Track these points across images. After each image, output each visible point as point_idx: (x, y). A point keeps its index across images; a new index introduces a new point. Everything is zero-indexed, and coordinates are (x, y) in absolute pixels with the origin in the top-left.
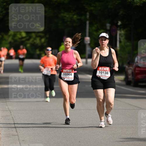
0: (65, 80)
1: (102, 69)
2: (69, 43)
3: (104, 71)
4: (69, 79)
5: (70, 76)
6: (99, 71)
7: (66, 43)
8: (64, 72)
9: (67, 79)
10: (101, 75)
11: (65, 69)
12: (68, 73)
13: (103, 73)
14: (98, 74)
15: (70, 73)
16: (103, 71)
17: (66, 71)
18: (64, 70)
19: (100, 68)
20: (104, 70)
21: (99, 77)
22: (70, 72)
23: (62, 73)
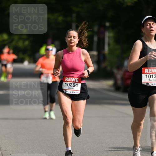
0: (67, 93)
1: (150, 71)
2: (74, 38)
3: (154, 74)
4: (73, 92)
5: (75, 88)
6: (146, 74)
7: (69, 39)
8: (67, 81)
9: (70, 91)
10: (149, 80)
11: (68, 77)
12: (73, 83)
13: (152, 76)
15: (76, 84)
16: (151, 74)
17: (69, 79)
18: (66, 79)
19: (146, 70)
20: (153, 72)
22: (75, 82)
23: (64, 83)
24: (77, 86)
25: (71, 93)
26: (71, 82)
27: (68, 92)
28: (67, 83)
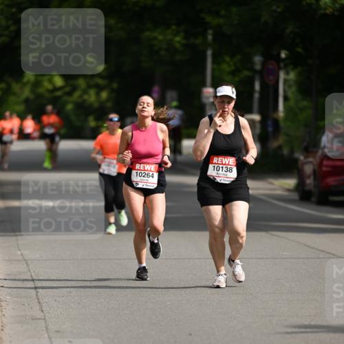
1: (220, 160)
3: (224, 166)
4: (147, 186)
5: (150, 180)
6: (213, 165)
8: (138, 170)
9: (143, 184)
10: (218, 173)
11: (140, 164)
12: (147, 172)
13: (221, 169)
14: (211, 172)
16: (221, 166)
17: (142, 167)
18: (138, 166)
19: (215, 160)
20: (224, 163)
21: (212, 177)
22: (151, 171)
23: (134, 172)
24: (153, 177)
25: (145, 187)
26: (144, 170)
27: (140, 186)
28: (139, 172)
